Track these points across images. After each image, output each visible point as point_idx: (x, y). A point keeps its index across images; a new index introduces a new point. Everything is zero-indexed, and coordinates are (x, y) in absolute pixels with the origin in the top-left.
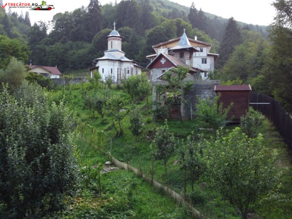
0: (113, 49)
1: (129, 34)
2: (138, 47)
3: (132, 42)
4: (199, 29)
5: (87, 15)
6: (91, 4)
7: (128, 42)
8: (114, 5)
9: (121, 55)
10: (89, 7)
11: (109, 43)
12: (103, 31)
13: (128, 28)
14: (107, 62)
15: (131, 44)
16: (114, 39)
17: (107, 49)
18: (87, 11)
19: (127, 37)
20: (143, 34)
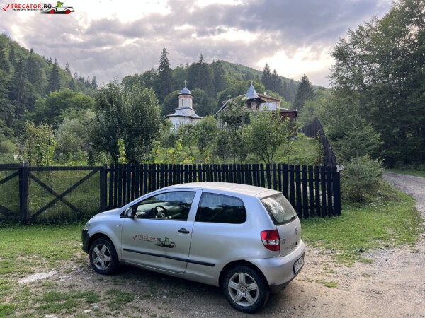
0: (184, 106)
1: (201, 96)
2: (209, 108)
3: (203, 104)
4: (273, 91)
5: (157, 77)
6: (161, 67)
7: (199, 103)
8: (185, 68)
9: (192, 113)
10: (159, 69)
11: (180, 101)
12: (174, 93)
13: (199, 90)
14: (178, 118)
15: (202, 105)
16: (185, 97)
17: (178, 107)
18: (158, 74)
19: (199, 99)
20: (215, 97)
